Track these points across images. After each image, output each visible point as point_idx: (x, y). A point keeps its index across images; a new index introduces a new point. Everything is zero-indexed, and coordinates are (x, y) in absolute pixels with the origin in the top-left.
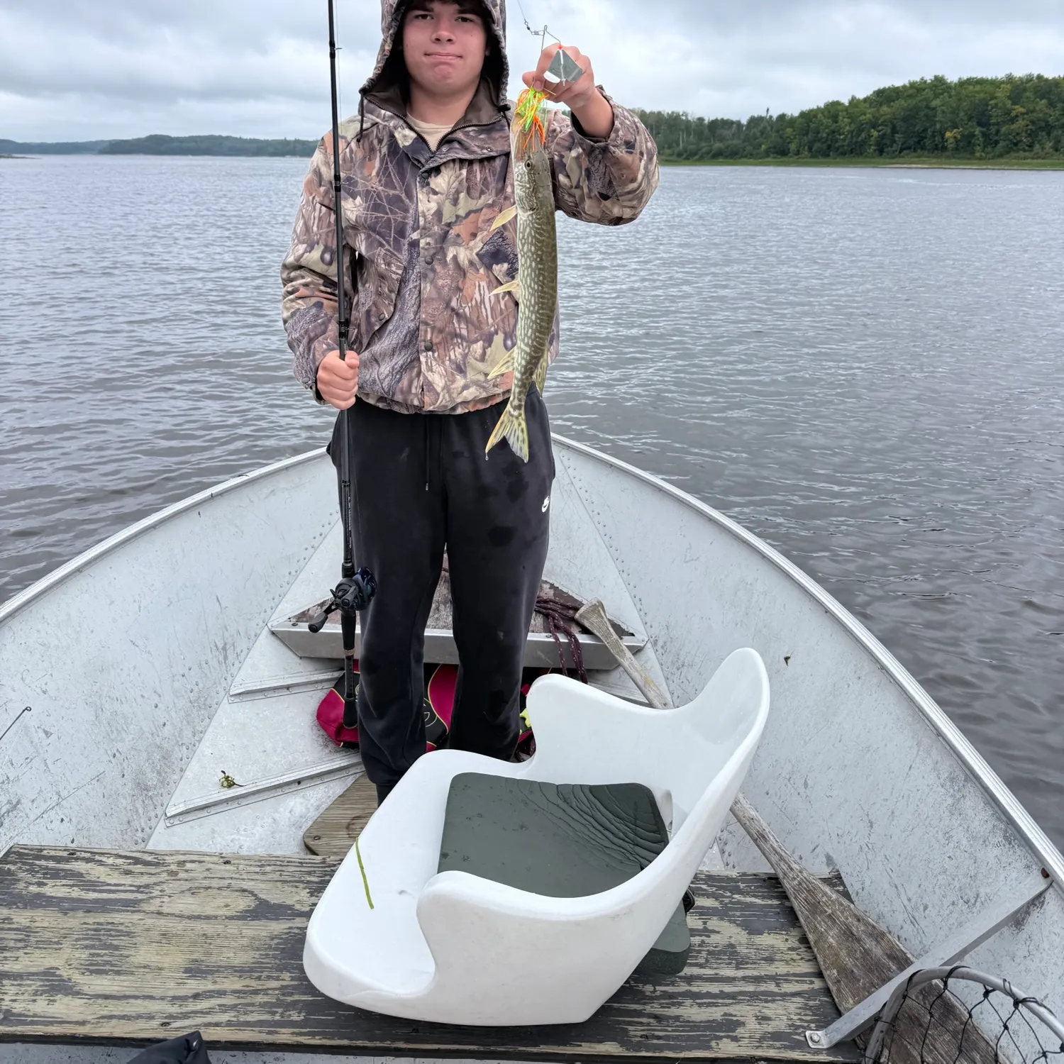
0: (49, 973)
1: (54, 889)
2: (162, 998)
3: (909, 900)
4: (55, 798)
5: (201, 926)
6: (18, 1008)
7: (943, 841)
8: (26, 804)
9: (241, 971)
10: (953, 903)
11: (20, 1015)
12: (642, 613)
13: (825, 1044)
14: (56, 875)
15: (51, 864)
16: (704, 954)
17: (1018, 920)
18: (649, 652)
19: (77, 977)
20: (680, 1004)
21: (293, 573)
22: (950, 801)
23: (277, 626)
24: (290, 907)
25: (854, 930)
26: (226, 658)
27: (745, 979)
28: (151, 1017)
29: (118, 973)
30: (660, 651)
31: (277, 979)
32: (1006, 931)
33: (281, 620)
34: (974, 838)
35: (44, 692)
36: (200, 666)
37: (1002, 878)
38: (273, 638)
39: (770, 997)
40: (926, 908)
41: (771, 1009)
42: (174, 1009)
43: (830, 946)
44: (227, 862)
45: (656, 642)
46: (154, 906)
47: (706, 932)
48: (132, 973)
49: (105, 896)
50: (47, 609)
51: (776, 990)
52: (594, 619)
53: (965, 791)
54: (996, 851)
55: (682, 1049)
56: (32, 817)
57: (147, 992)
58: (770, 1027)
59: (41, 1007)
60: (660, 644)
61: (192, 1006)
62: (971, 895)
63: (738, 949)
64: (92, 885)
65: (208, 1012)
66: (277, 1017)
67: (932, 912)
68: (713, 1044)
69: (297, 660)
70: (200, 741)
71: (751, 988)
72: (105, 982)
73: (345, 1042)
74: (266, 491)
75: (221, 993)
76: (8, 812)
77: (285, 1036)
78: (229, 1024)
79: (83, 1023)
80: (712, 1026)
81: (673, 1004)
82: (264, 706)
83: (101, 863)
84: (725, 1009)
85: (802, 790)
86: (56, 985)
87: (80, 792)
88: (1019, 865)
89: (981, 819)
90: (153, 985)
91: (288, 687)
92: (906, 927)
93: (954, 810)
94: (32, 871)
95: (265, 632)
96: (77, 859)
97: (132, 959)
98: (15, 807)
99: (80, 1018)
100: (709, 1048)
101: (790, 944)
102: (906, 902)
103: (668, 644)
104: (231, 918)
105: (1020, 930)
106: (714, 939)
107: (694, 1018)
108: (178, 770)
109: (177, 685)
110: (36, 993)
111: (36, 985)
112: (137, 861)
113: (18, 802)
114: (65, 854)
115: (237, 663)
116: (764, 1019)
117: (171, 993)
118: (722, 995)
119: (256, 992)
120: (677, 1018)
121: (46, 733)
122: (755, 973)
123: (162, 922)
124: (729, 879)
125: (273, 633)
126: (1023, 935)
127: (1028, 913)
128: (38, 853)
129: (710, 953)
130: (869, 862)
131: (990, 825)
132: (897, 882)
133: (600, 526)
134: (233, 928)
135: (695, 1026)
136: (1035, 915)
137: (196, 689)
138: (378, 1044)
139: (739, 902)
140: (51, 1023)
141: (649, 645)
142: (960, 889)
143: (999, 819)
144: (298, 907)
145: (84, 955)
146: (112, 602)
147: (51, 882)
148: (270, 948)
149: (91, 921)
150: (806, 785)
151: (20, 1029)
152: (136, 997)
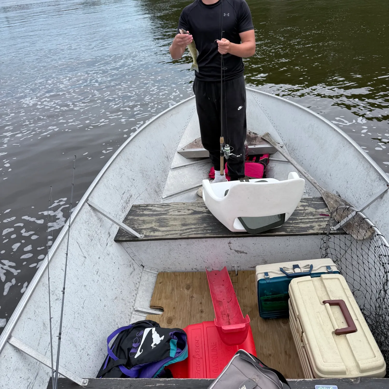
0: (151, 228)
1: (146, 212)
2: (178, 230)
3: (357, 198)
4: (139, 194)
5: (183, 217)
6: (147, 234)
7: (365, 183)
8: (133, 196)
9: (194, 224)
10: (367, 196)
11: (148, 236)
12: (282, 137)
13: (335, 229)
14: (145, 210)
15: (143, 208)
16: (304, 214)
17: (381, 196)
18: (284, 147)
19: (158, 228)
20: (299, 224)
21: (180, 136)
22: (367, 173)
23: (179, 151)
24: (202, 211)
25: (338, 200)
26: (168, 160)
27: (315, 218)
28: (177, 234)
29: (167, 227)
30: (287, 147)
31: (203, 225)
32: (379, 200)
33: (180, 149)
34: (372, 181)
35: (131, 170)
36: (163, 162)
37: (378, 188)
38: (179, 154)
39: (322, 221)
40: (361, 198)
41: (322, 224)
42: (182, 232)
43: (331, 204)
44: (184, 204)
45: (286, 145)
46: (170, 213)
47: (305, 210)
48: (170, 227)
49: (158, 213)
50: (126, 150)
51: (323, 220)
52: (267, 137)
53: (370, 170)
54: (377, 183)
55: (300, 232)
56: (135, 198)
57: (174, 229)
58: (322, 227)
59: (152, 234)
60: (287, 145)
61: (185, 231)
62: (371, 193)
63: (313, 213)
64: (155, 211)
65: (190, 232)
66: (205, 232)
67: (362, 199)
68: (308, 231)
69: (186, 159)
70: (166, 180)
71: (316, 220)
72: (165, 228)
73: (221, 235)
74: (170, 115)
75: (191, 228)
76: (130, 197)
77: (208, 235)
78: (195, 234)
79: (163, 236)
80: (307, 227)
81: (297, 224)
82: (180, 171)
83: (155, 207)
84: (310, 224)
85: (329, 177)
86: (154, 230)
87: (143, 193)
88: (382, 185)
89: (374, 176)
90: (175, 228)
91: (185, 166)
92: (356, 204)
93: (368, 175)
94: (139, 209)
95: (176, 152)
96: (149, 206)
97: (169, 224)
98: (131, 197)
99: (162, 235)
100: (307, 232)
101: (326, 211)
102: (356, 198)
103: (290, 145)
104: (189, 215)
105: (382, 199)
106: (307, 211)
107: (303, 226)
108: (163, 188)
109: (158, 167)
110: (150, 232)
111: (150, 230)
112: (163, 205)
113: (132, 195)
114: (146, 205)
115: (171, 161)
116: (320, 225)
117: (180, 229)
118: (310, 222)
119: (199, 228)
120: (298, 227)
121: (133, 180)
122: (317, 217)
123: (174, 216)
124: (310, 199)
125: (178, 153)
126: (383, 200)
127: (384, 195)
128: (139, 206)
129: (306, 214)
130: (347, 191)
131: (376, 177)
132: (354, 194)
133: (267, 114)
134: (190, 216)
135: (303, 228)
136: (385, 195)
137: (163, 168)
138: (229, 235)
139: (313, 203)
140: (156, 237)
141: (284, 146)
142: (369, 193)
143: (378, 175)
144: (204, 211)
145: (158, 224)
146: (140, 148)
147: (145, 211)
148: (199, 220)
149: (157, 218)
150: (330, 175)
151: (149, 238)
152: (173, 231)
